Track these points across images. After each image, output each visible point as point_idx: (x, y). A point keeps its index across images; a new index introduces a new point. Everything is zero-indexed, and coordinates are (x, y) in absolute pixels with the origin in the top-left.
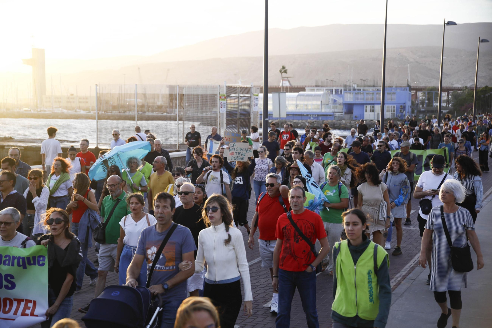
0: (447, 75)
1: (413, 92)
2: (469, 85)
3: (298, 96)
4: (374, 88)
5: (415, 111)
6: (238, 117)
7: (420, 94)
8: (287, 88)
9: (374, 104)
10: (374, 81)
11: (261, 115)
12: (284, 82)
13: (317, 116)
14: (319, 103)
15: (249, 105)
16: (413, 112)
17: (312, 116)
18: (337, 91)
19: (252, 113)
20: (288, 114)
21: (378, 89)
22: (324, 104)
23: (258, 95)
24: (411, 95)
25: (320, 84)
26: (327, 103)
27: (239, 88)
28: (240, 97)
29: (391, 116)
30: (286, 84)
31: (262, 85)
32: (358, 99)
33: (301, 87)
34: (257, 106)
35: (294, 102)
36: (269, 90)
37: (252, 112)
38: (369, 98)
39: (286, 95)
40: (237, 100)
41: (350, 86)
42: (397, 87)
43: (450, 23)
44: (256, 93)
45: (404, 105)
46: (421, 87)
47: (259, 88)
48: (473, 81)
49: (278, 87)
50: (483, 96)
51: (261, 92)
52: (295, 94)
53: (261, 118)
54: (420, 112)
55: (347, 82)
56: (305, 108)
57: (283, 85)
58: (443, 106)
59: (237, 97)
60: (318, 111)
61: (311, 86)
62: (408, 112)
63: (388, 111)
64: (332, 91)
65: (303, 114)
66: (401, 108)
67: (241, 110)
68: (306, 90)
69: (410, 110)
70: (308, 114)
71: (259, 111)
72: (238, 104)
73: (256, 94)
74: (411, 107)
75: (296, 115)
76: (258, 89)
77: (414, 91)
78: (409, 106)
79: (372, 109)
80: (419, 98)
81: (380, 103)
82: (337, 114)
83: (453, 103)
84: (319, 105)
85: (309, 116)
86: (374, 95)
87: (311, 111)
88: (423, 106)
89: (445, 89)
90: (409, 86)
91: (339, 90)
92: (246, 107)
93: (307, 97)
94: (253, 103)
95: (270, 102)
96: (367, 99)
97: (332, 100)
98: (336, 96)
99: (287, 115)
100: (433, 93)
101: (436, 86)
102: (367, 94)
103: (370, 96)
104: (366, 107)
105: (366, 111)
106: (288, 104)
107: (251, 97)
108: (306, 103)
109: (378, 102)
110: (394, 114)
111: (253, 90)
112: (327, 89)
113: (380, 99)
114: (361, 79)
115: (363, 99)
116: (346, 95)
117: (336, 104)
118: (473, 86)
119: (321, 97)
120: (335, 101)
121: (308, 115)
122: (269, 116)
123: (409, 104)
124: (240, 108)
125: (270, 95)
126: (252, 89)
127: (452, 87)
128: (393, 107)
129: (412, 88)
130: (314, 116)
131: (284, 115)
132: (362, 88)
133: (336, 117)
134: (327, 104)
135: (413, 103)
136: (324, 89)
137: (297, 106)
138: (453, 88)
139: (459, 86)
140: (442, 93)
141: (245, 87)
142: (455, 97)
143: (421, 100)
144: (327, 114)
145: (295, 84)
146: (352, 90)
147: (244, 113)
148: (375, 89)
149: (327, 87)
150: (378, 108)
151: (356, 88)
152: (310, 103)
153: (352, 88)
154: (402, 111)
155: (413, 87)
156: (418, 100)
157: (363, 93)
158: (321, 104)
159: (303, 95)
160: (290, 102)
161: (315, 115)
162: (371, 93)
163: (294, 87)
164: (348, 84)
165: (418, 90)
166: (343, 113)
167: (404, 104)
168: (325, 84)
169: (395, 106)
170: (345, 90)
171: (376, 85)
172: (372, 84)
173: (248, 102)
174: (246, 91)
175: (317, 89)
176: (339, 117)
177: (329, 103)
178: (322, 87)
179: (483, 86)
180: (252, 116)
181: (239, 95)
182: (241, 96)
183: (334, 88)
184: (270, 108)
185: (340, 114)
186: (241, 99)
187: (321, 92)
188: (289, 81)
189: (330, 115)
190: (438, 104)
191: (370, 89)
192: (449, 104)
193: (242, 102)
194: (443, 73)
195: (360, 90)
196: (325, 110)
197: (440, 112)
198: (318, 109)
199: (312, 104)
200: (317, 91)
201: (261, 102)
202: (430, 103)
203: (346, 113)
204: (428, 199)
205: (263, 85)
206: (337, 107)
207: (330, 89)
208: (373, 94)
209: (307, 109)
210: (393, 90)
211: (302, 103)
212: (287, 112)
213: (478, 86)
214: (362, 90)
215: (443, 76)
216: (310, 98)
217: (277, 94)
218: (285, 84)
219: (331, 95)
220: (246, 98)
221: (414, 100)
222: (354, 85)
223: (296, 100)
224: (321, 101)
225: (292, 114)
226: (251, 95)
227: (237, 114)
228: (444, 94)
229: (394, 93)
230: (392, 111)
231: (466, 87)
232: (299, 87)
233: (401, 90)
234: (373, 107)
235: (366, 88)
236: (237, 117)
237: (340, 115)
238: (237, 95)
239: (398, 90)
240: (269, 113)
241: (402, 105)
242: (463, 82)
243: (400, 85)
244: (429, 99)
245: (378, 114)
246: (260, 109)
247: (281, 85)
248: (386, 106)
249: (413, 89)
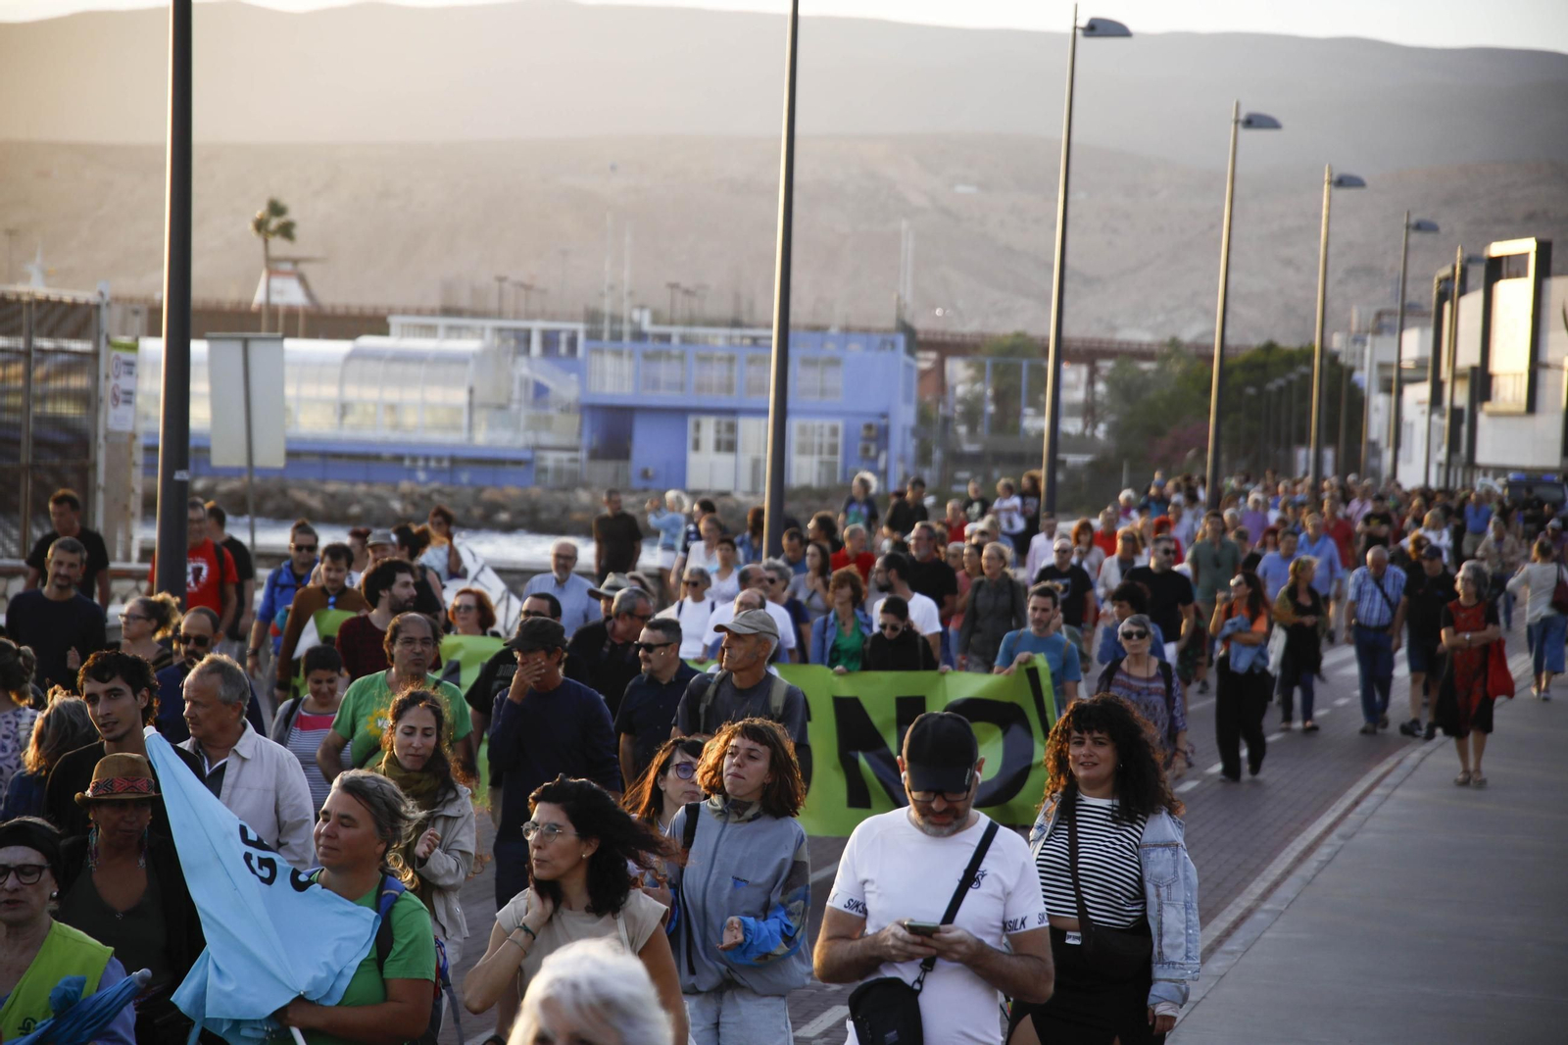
0: (1088, 281)
1: (926, 360)
2: (1188, 335)
3: (351, 357)
4: (737, 332)
5: (937, 455)
6: (23, 460)
7: (958, 371)
8: (291, 314)
9: (733, 412)
10: (737, 297)
11: (151, 450)
12: (277, 283)
13: (446, 464)
14: (460, 397)
15: (88, 399)
16: (924, 457)
17: (421, 463)
18: (550, 340)
19: (101, 440)
20: (295, 447)
21: (755, 340)
22: (485, 406)
23: (133, 348)
24: (915, 377)
25: (464, 301)
26: (503, 400)
27: (29, 304)
28: (34, 355)
29: (820, 474)
30: (290, 294)
31: (157, 297)
32: (655, 384)
33: (368, 311)
34: (128, 402)
35: (330, 391)
36: (194, 322)
37: (101, 432)
38: (709, 382)
39: (282, 351)
40: (17, 369)
41: (616, 319)
42: (847, 330)
43: (1097, 28)
44: (124, 334)
45: (883, 422)
46: (963, 336)
47: (144, 309)
48: (1209, 313)
49: (243, 307)
50: (1251, 391)
51: (154, 332)
52: (337, 348)
53: (150, 468)
54: (957, 459)
55: (602, 295)
56: (387, 419)
57: (276, 299)
58: (1068, 436)
59: (18, 352)
60: (453, 438)
61: (419, 312)
62: (903, 458)
63: (803, 450)
64: (528, 341)
65: (373, 450)
66: (868, 439)
67: (40, 420)
68: (393, 329)
69: (911, 447)
70: (400, 451)
71: (142, 427)
72: (26, 391)
73: (126, 340)
74: (915, 432)
75: (337, 456)
76: (136, 313)
77: (933, 355)
78: (904, 429)
79: (725, 436)
80: (954, 388)
81: (762, 406)
82: (550, 459)
83: (1113, 418)
84: (456, 410)
85: (407, 463)
86: (736, 368)
87: (414, 437)
88: (972, 430)
89: (1077, 351)
90: (908, 330)
91: (563, 338)
92: (68, 409)
93: (397, 369)
94: (106, 388)
95: (199, 386)
96: (700, 388)
97: (525, 383)
98: (545, 365)
99: (292, 455)
100: (1020, 366)
101: (1034, 331)
102: (705, 359)
103: (716, 374)
104: (698, 426)
105: (697, 446)
106: (299, 399)
107: (95, 355)
108: (391, 395)
109: (752, 402)
110: (831, 467)
111: (109, 320)
112: (500, 330)
113: (765, 390)
114: (674, 286)
115: (681, 386)
116: (595, 359)
117: (545, 406)
118: (1207, 341)
119: (471, 367)
120: (540, 391)
121: (399, 458)
122: (192, 456)
123: (905, 416)
124: (37, 409)
125: (198, 348)
126: (104, 313)
127: (1111, 342)
128: (826, 432)
129: (921, 337)
130: (433, 464)
131: (271, 456)
132: (676, 331)
133: (544, 470)
134: (501, 407)
135: (924, 417)
136: (483, 329)
137: (344, 409)
138: (1115, 347)
139: (1139, 335)
140: (1065, 366)
141: (67, 298)
142: (1126, 390)
143: (963, 401)
144: (501, 455)
145: (336, 295)
146: (626, 339)
147: (61, 438)
148: (743, 337)
149: (500, 315)
150: (756, 434)
151: (647, 326)
152: (412, 395)
153: (626, 328)
154: (873, 452)
155: (927, 332)
156: (949, 398)
157: (681, 357)
158: (471, 404)
159: (376, 356)
160: (309, 391)
161: (439, 459)
162: (720, 359)
163: (328, 310)
164: (607, 306)
165: (948, 347)
166: (583, 455)
167: (884, 415)
168: (493, 304)
169: (840, 423)
170: (593, 336)
171: (745, 319)
172: (726, 310)
173: (78, 382)
174: (70, 324)
175: (450, 328)
176: (559, 472)
177: (510, 400)
178: (475, 314)
179: (1256, 341)
180: (101, 457)
181: (29, 342)
182: (43, 351)
183: (537, 326)
184: (200, 414)
185: (565, 456)
186: (39, 362)
187: (469, 345)
188: (302, 280)
189: (517, 462)
190: (1045, 423)
191: (716, 336)
192: (1095, 427)
193: (47, 378)
194: (1068, 273)
195: (666, 338)
196: (488, 437)
197: (1055, 464)
198: (456, 428)
199: (424, 405)
200: (448, 336)
201: (152, 385)
202: (1007, 419)
203: (595, 455)
204: (897, 982)
205: (164, 295)
206: (548, 421)
207: (516, 331)
208: (731, 360)
209: (395, 426)
210: (831, 347)
211: (371, 393)
212: (289, 441)
213: (1231, 341)
214: (675, 340)
215: (1068, 285)
216: (413, 370)
217: (235, 348)
218: (281, 292)
219: (522, 360)
220: (72, 358)
221: (929, 398)
222: (636, 315)
223: (342, 381)
224: (471, 391)
225: (320, 448)
226: (97, 344)
227: (17, 443)
228: (1074, 375)
229: (834, 362)
230: (826, 449)
231: (1175, 344)
232: (355, 311)
233: (868, 347)
234: (732, 428)
235: (699, 331)
236: (16, 457)
237: (566, 465)
238: (19, 343)
239: (855, 348)
240: (192, 443)
241: (874, 421)
242: (1161, 318)
243: (863, 323)
244: (1000, 398)
245: (756, 465)
246: (147, 417)
247: (259, 297)
248: (793, 425)
249: (928, 345)
